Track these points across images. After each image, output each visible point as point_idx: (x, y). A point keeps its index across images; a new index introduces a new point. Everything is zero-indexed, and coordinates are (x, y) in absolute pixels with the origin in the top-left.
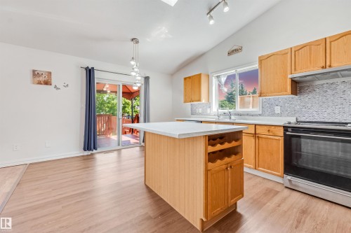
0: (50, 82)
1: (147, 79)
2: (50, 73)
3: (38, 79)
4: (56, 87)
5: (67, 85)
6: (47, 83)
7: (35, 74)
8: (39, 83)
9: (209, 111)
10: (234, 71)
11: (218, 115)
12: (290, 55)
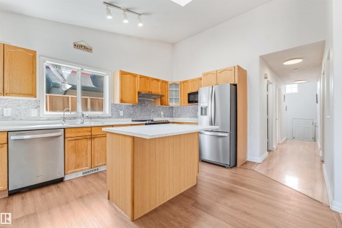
9: (34, 113)
10: (80, 68)
11: (64, 119)
12: (138, 79)
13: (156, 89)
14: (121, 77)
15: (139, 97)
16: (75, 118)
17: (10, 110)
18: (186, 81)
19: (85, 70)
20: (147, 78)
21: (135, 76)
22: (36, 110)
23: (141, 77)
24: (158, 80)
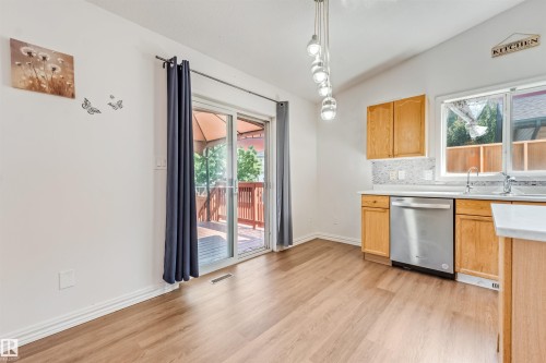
0: (71, 86)
1: (282, 108)
2: (69, 60)
3: (30, 72)
4: (86, 104)
5: (120, 104)
6: (61, 89)
7: (20, 54)
8: (35, 87)
9: (428, 175)
10: (508, 90)
11: (468, 184)
16: (493, 183)
17: (403, 172)
19: (519, 88)
22: (431, 171)
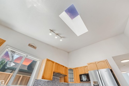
10: (26, 55)
12: (54, 64)
13: (62, 71)
14: (47, 62)
15: (53, 76)
18: (77, 68)
19: (28, 56)
20: (59, 65)
21: (53, 62)
23: (56, 63)
24: (63, 66)
